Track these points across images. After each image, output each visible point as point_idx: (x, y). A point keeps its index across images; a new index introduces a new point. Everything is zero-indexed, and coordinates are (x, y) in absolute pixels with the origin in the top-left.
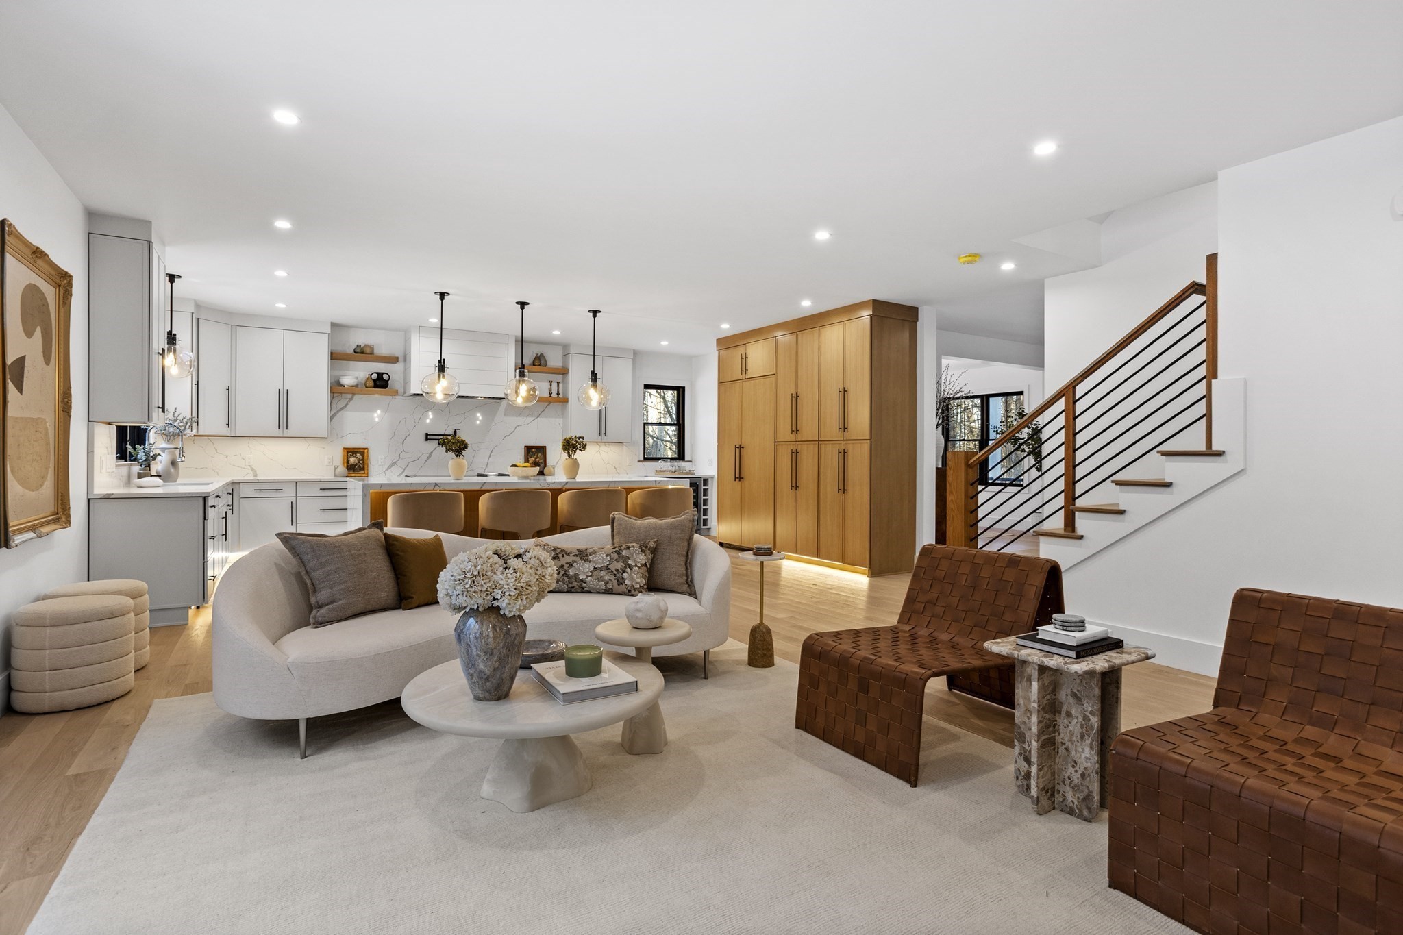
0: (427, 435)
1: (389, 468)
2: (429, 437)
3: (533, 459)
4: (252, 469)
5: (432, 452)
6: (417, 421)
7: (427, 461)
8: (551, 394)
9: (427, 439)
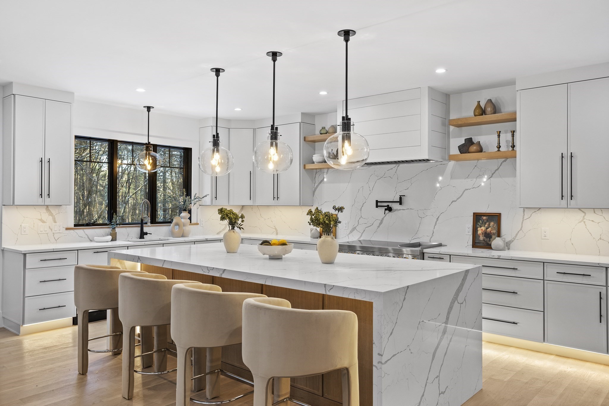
0: (377, 202)
1: (351, 232)
2: (379, 204)
3: (483, 228)
4: (276, 229)
5: (383, 219)
6: (371, 189)
7: (379, 227)
8: (499, 147)
9: (377, 206)
